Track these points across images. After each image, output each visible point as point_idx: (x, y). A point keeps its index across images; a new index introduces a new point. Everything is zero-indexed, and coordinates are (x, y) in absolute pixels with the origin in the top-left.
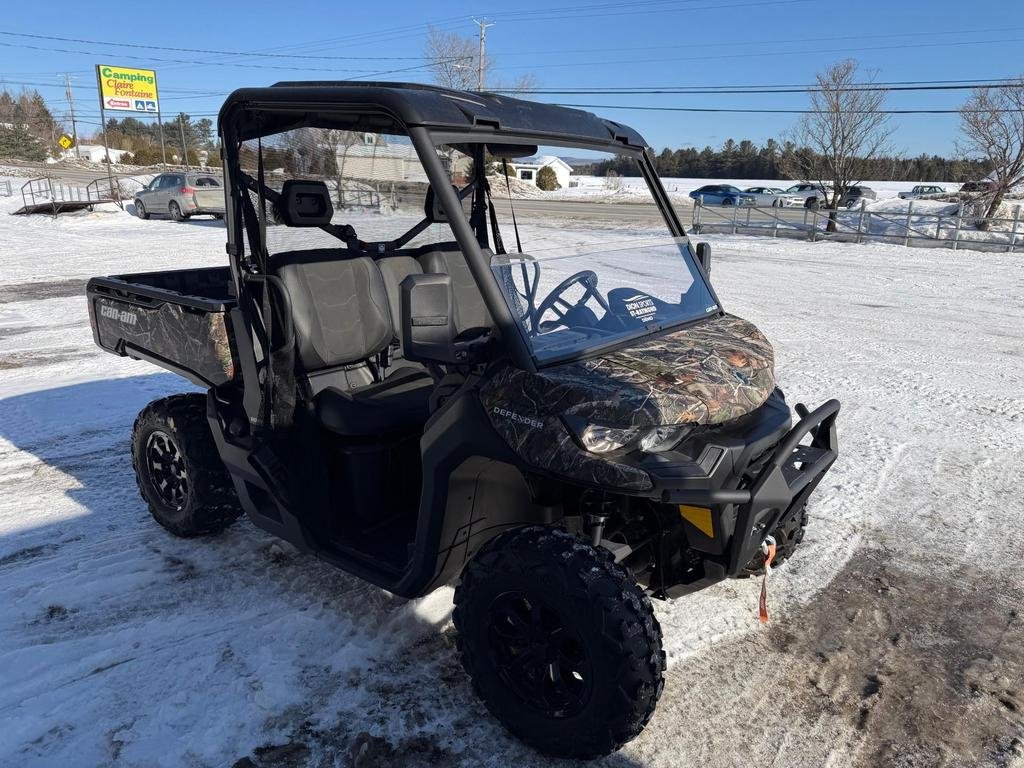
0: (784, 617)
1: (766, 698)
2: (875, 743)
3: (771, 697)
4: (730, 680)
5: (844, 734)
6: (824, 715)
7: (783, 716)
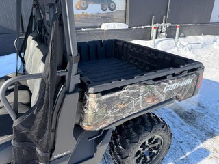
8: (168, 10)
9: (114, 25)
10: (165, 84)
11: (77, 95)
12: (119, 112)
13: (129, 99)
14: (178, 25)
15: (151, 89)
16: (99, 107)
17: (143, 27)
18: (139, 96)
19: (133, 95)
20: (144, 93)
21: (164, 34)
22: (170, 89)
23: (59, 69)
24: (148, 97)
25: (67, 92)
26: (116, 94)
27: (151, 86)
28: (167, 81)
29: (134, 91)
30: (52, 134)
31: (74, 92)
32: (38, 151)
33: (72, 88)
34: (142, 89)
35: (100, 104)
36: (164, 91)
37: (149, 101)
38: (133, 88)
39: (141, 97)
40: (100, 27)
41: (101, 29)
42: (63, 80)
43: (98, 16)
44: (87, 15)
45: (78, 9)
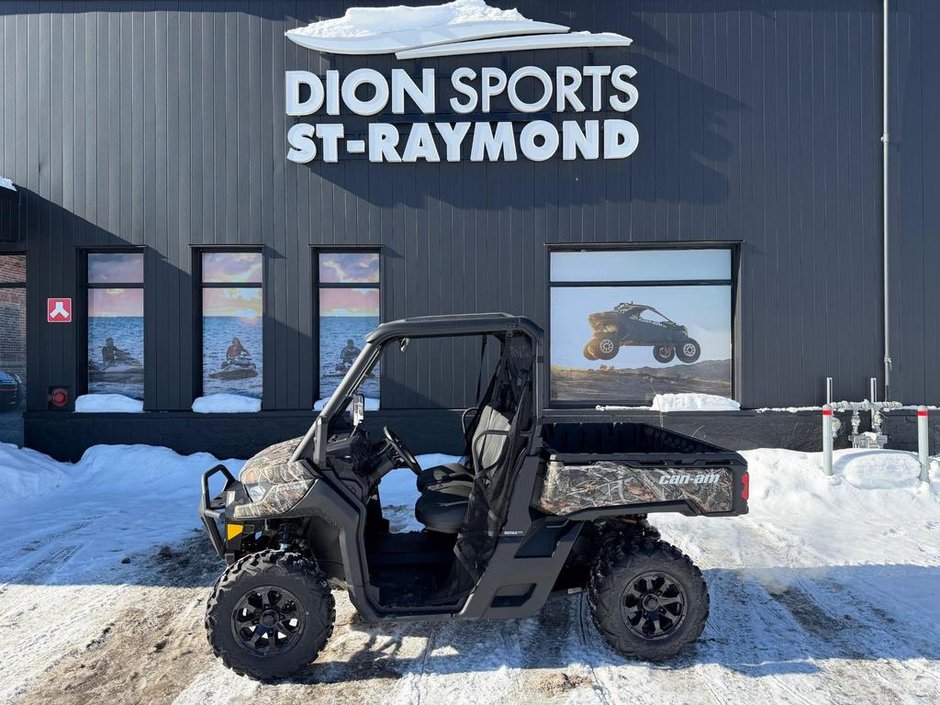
8: (887, 359)
9: (692, 400)
10: (662, 472)
11: (538, 460)
12: (587, 495)
13: (601, 479)
14: (921, 408)
15: (636, 473)
16: (560, 478)
17: (792, 410)
18: (617, 479)
19: (607, 474)
20: (626, 477)
21: (873, 436)
22: (671, 482)
23: (524, 430)
24: (633, 485)
25: (528, 455)
26: (583, 468)
27: (637, 470)
28: (664, 469)
29: (609, 470)
30: (507, 503)
31: (535, 455)
32: (491, 515)
33: (533, 452)
34: (621, 470)
35: (562, 475)
36: (661, 482)
37: (636, 491)
38: (607, 466)
39: (620, 482)
40: (650, 403)
41: (651, 409)
42: (525, 442)
43: (645, 375)
44: (612, 372)
45: (590, 357)
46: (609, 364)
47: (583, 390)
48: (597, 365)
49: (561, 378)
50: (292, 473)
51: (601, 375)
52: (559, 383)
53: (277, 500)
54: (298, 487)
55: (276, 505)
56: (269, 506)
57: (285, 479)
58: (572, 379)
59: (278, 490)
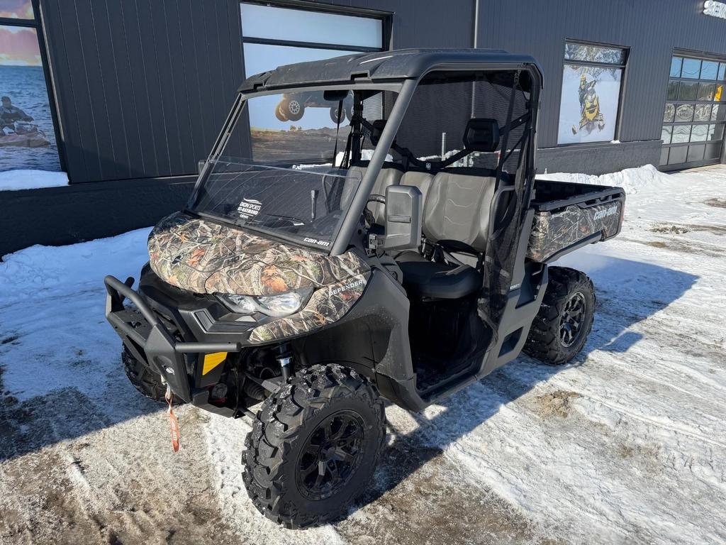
0: (228, 527)
1: (151, 476)
2: (79, 517)
3: (151, 480)
4: (178, 465)
5: (96, 502)
6: (118, 502)
7: (133, 480)
10: (596, 209)
11: (534, 213)
12: (561, 239)
13: (569, 223)
15: (585, 213)
16: (549, 227)
19: (572, 217)
20: (581, 218)
22: (599, 217)
24: (583, 224)
26: (561, 215)
29: (573, 213)
34: (579, 212)
35: (550, 224)
36: (595, 218)
37: (583, 229)
38: (572, 210)
39: (578, 223)
43: (325, 135)
44: (300, 133)
45: (282, 119)
46: (297, 124)
47: (279, 151)
48: (287, 126)
49: (259, 140)
50: (345, 267)
51: (292, 136)
52: (257, 144)
53: (332, 306)
54: (356, 284)
55: (331, 313)
56: (321, 316)
57: (337, 277)
58: (267, 141)
59: (331, 293)
